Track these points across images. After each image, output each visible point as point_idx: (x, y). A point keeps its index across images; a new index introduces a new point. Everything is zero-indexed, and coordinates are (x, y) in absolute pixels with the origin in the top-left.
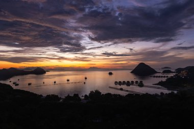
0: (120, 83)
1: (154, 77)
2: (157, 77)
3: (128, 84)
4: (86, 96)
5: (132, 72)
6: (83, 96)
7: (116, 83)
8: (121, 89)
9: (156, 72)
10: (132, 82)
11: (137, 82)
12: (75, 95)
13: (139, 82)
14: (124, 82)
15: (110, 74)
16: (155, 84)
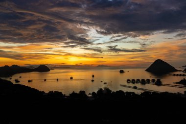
0: (133, 81)
1: (174, 75)
2: (177, 75)
3: (143, 82)
4: (93, 93)
5: (146, 71)
6: (90, 94)
7: (129, 81)
8: (135, 88)
9: (177, 71)
10: (148, 80)
11: (153, 80)
12: (81, 92)
13: (156, 80)
14: (138, 80)
15: (122, 72)
16: (176, 83)
